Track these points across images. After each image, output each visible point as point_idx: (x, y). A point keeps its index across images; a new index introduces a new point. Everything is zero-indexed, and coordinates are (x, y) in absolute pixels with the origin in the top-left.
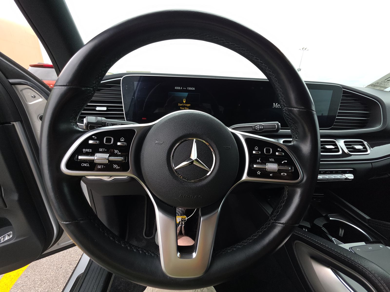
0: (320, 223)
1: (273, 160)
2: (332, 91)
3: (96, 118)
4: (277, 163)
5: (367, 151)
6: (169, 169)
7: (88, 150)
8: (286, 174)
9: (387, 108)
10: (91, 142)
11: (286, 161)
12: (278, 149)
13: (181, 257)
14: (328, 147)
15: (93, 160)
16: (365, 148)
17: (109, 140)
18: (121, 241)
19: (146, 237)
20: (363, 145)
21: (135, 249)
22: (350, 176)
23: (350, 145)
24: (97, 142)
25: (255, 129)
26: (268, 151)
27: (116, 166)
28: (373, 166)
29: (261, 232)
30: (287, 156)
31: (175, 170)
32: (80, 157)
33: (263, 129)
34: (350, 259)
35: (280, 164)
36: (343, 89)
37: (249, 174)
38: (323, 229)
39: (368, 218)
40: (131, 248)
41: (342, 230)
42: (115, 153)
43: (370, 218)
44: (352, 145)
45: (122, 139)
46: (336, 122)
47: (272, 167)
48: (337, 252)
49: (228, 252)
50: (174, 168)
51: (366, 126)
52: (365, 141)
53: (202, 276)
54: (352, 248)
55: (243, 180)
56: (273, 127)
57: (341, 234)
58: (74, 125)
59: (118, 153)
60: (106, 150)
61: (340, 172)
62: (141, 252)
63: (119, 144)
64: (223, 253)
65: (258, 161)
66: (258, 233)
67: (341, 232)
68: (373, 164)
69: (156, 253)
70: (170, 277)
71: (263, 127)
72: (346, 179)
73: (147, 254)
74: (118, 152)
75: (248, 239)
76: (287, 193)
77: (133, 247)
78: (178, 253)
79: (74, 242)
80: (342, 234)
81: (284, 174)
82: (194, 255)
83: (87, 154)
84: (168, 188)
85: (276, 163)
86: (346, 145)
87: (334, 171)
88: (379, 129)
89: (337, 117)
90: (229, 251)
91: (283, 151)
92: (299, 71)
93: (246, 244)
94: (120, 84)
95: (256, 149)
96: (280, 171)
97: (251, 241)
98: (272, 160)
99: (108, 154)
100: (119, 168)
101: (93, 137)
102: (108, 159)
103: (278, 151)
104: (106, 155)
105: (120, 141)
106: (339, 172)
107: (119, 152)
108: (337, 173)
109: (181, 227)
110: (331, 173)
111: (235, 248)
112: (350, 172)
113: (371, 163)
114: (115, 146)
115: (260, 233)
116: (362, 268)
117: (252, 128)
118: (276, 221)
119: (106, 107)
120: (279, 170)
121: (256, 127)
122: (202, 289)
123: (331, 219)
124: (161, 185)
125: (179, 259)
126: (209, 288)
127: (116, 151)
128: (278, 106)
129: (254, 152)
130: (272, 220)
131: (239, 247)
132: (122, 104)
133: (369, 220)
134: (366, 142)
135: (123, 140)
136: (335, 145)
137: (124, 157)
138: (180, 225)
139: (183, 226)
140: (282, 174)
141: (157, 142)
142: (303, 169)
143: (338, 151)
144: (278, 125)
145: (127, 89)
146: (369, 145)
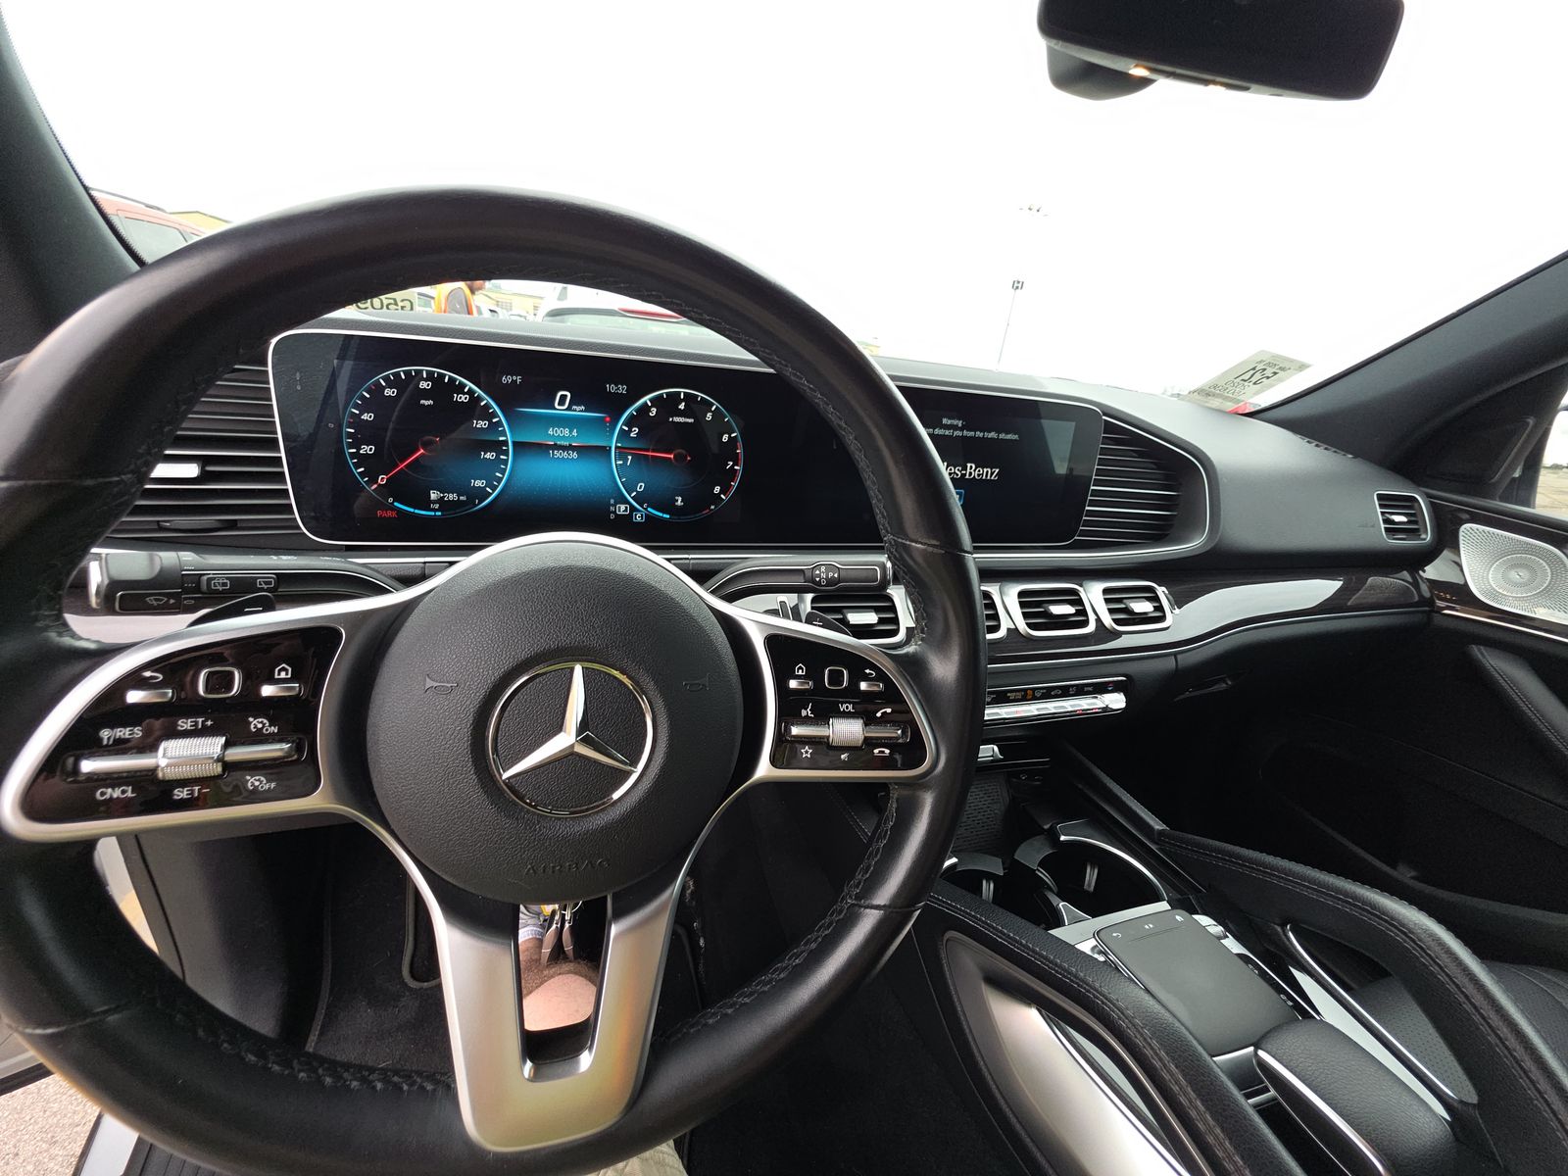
0: (1032, 855)
1: (850, 707)
2: (1074, 424)
3: (151, 560)
4: (862, 718)
5: (1162, 619)
6: (480, 780)
7: (123, 733)
8: (887, 751)
9: (1223, 481)
10: (134, 697)
11: (889, 710)
12: (868, 671)
13: (537, 1076)
14: (1057, 610)
15: (153, 771)
16: (1160, 608)
17: (221, 681)
18: (295, 1061)
19: (413, 984)
20: (1155, 599)
21: (355, 1079)
22: (1116, 701)
23: (1119, 601)
24: (166, 693)
25: (814, 582)
26: (836, 678)
27: (259, 780)
28: (1180, 666)
29: (815, 940)
30: (891, 695)
31: (504, 781)
32: (88, 766)
33: (839, 580)
34: (1075, 977)
35: (869, 720)
36: (1104, 417)
37: (775, 761)
38: (1040, 874)
39: (1158, 825)
40: (338, 1077)
41: (1093, 868)
42: (254, 730)
43: (1164, 827)
44: (1125, 601)
45: (280, 671)
46: (1087, 523)
47: (847, 730)
48: (1046, 958)
49: (706, 1025)
50: (501, 775)
51: (1167, 535)
52: (1160, 586)
53: (617, 1122)
54: (1101, 934)
55: (760, 778)
56: (871, 573)
57: (1089, 885)
58: (46, 628)
59: (267, 730)
60: (209, 723)
61: (1090, 689)
62: (379, 1086)
63: (267, 691)
64: (692, 1031)
65: (804, 713)
66: (806, 944)
67: (1091, 876)
68: (1179, 657)
69: (443, 1078)
70: (496, 1154)
71: (839, 575)
72: (1106, 709)
73: (405, 1087)
74: (263, 727)
75: (775, 971)
76: (894, 805)
77: (347, 1070)
78: (524, 1062)
79: (41, 1060)
80: (1093, 884)
81: (883, 752)
82: (586, 1059)
83: (120, 747)
84: (481, 846)
85: (858, 718)
86: (1107, 601)
87: (1073, 686)
88: (1200, 547)
89: (1087, 508)
90: (711, 1021)
91: (882, 676)
92: (1017, 288)
93: (766, 989)
94: (266, 365)
95: (800, 672)
96: (870, 742)
97: (782, 976)
98: (847, 707)
99: (224, 735)
100: (273, 785)
101: (148, 674)
102: (220, 760)
103: (866, 678)
104: (213, 745)
105: (272, 681)
106: (1086, 689)
107: (270, 726)
108: (1080, 691)
109: (560, 931)
110: (1065, 693)
111: (731, 1006)
112: (1117, 688)
113: (1175, 655)
114: (252, 703)
115: (813, 946)
116: (1102, 1002)
117: (802, 577)
118: (860, 900)
119: (195, 465)
120: (866, 739)
121: (818, 572)
122: (621, 1165)
123: (1063, 838)
124: (450, 840)
125: (530, 1083)
126: (647, 1154)
127: (256, 723)
129: (793, 684)
130: (851, 897)
131: (747, 1000)
132: (279, 452)
133: (1161, 833)
134: (1164, 589)
135: (287, 674)
136: (1079, 602)
137: (293, 742)
138: (554, 926)
139: (567, 925)
140: (876, 751)
141: (429, 683)
142: (936, 731)
143: (1085, 623)
144: (883, 567)
145: (299, 388)
146: (1170, 597)
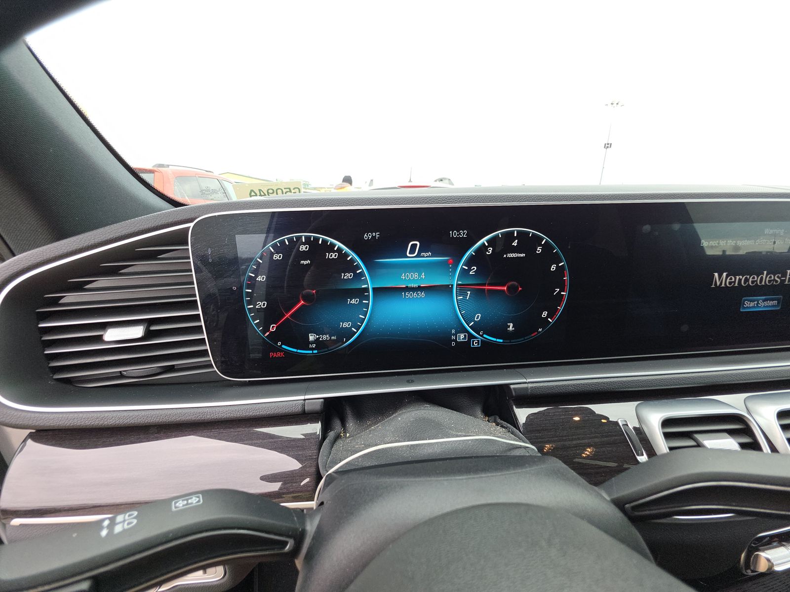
92: (608, 147)
94: (187, 244)
119: (141, 327)
128: (728, 281)
